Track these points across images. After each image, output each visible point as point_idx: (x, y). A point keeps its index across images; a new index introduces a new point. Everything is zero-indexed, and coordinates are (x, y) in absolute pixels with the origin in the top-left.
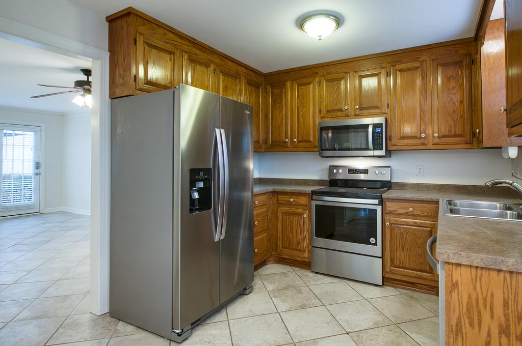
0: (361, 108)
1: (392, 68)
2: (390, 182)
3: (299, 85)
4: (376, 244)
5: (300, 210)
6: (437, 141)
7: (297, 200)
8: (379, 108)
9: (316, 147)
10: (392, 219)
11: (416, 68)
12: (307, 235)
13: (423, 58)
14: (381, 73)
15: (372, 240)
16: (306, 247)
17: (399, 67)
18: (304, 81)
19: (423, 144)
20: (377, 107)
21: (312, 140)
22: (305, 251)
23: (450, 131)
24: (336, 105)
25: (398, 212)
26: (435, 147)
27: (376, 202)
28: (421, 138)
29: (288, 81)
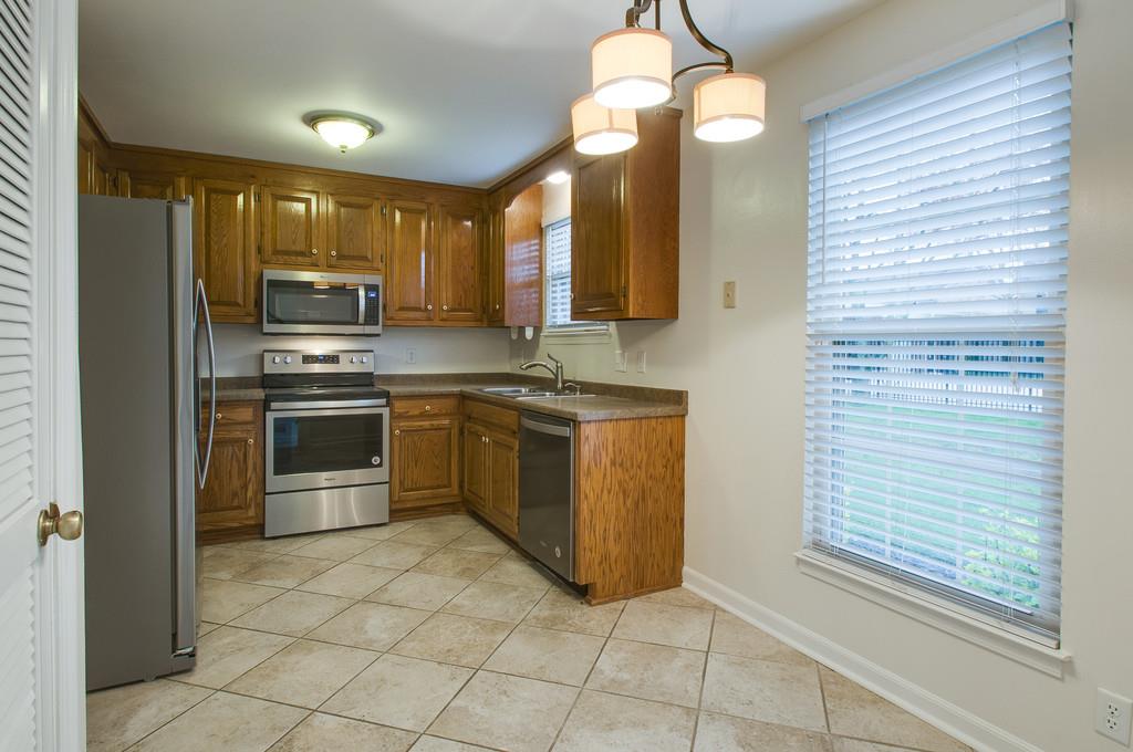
0: (340, 257)
1: (388, 202)
2: (372, 373)
3: (209, 191)
4: (380, 465)
5: (238, 434)
6: (444, 315)
7: (228, 415)
8: (368, 260)
9: (249, 315)
10: (402, 424)
11: (421, 212)
12: (254, 476)
13: (429, 200)
14: (371, 206)
15: (376, 460)
16: (251, 499)
17: (398, 203)
18: (221, 184)
19: (429, 319)
20: (365, 258)
21: (240, 301)
22: (250, 505)
23: (460, 304)
24: (294, 243)
25: (410, 414)
26: (441, 323)
27: (383, 401)
28: (426, 309)
29: (180, 176)
